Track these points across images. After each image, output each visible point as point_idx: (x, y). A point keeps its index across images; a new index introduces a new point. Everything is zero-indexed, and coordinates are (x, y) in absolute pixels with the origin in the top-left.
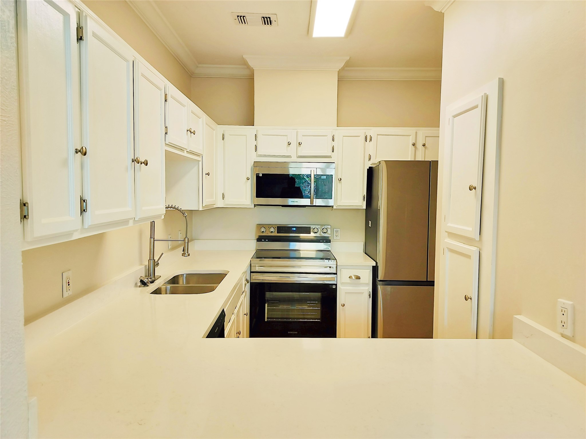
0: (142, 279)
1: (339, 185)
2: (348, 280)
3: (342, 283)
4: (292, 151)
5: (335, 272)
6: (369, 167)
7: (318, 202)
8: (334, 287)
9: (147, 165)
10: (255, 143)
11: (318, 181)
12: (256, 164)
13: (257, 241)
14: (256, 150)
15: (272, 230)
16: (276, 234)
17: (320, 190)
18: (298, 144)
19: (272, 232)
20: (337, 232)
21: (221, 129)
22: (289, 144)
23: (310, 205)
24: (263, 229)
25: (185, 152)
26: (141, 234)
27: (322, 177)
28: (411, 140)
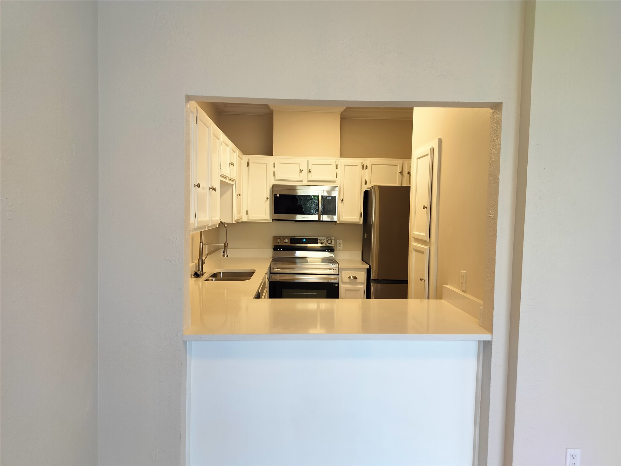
0: (195, 272)
1: (341, 205)
2: (348, 280)
3: (344, 283)
4: (303, 177)
5: (338, 273)
6: (365, 190)
7: (324, 218)
8: (337, 285)
10: (273, 169)
11: (325, 200)
12: (275, 187)
13: (274, 250)
14: (274, 175)
15: (286, 241)
16: (289, 244)
17: (326, 208)
18: (308, 171)
19: (286, 242)
20: (339, 243)
21: (246, 157)
22: (301, 171)
23: (317, 220)
24: (279, 240)
27: (328, 198)
28: (399, 169)
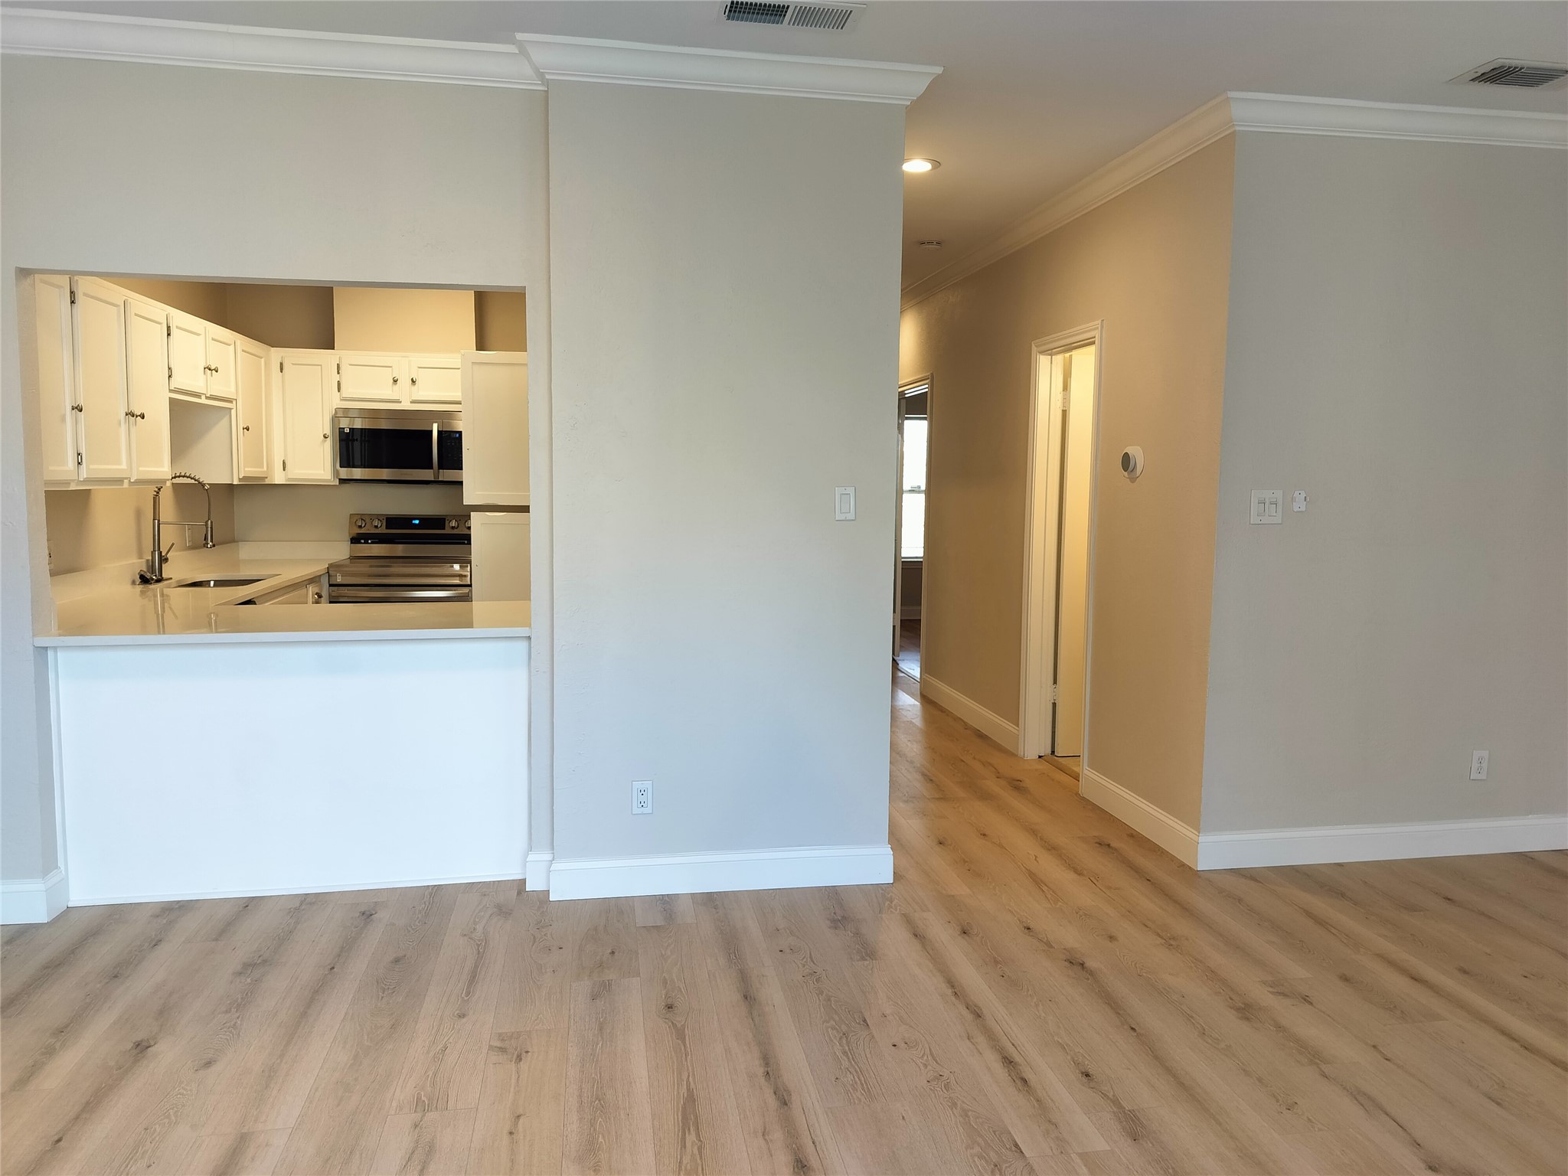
0: (142, 573)
4: (402, 392)
7: (447, 475)
9: (143, 418)
10: (337, 378)
11: (444, 440)
12: (339, 412)
13: (352, 543)
14: (339, 390)
15: (376, 523)
16: (383, 530)
17: (450, 455)
18: (410, 382)
19: (376, 527)
21: (278, 354)
22: (396, 381)
23: (433, 479)
24: (363, 523)
25: (203, 397)
26: (139, 514)
27: (448, 435)
